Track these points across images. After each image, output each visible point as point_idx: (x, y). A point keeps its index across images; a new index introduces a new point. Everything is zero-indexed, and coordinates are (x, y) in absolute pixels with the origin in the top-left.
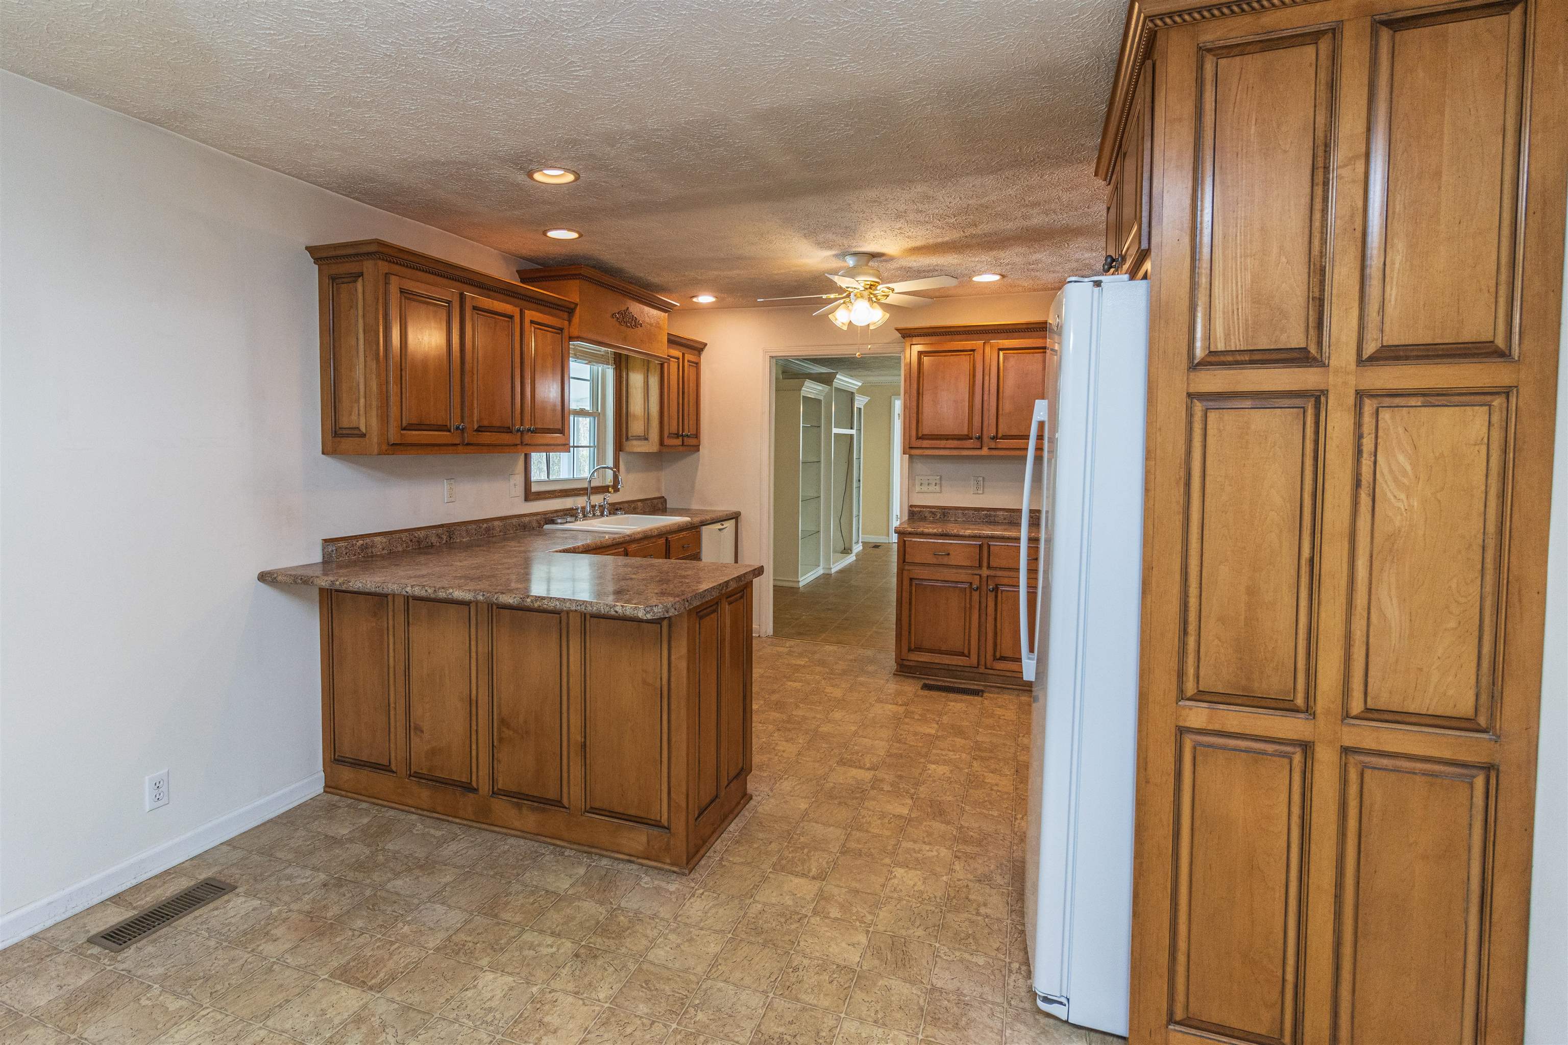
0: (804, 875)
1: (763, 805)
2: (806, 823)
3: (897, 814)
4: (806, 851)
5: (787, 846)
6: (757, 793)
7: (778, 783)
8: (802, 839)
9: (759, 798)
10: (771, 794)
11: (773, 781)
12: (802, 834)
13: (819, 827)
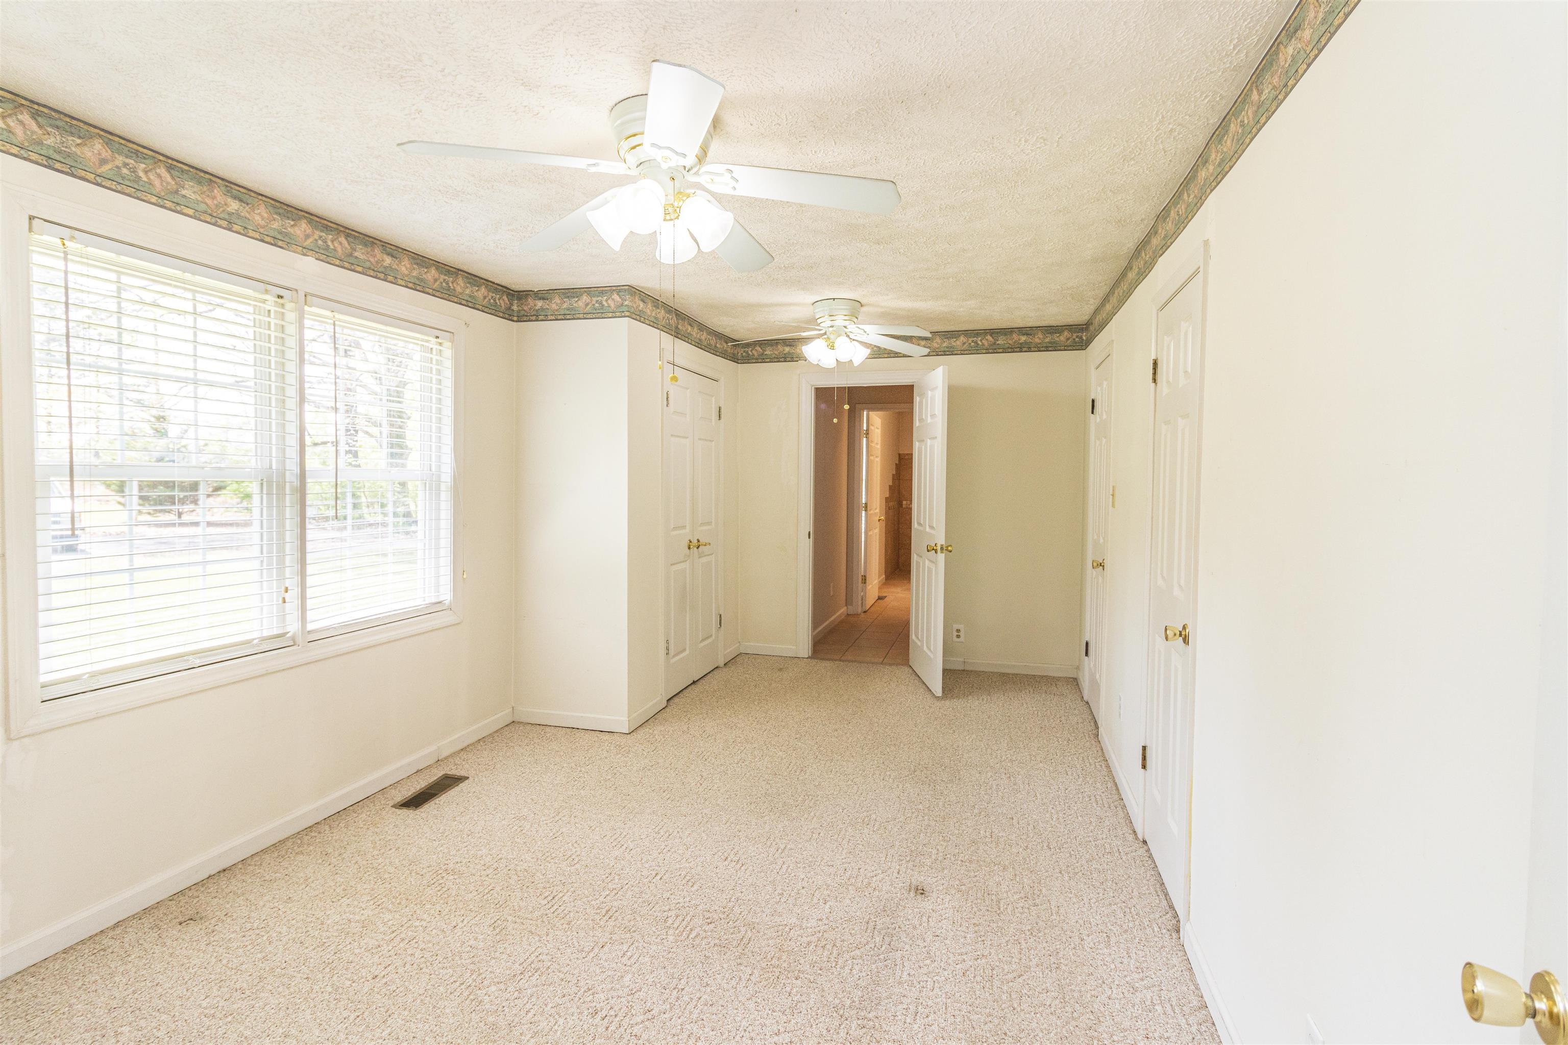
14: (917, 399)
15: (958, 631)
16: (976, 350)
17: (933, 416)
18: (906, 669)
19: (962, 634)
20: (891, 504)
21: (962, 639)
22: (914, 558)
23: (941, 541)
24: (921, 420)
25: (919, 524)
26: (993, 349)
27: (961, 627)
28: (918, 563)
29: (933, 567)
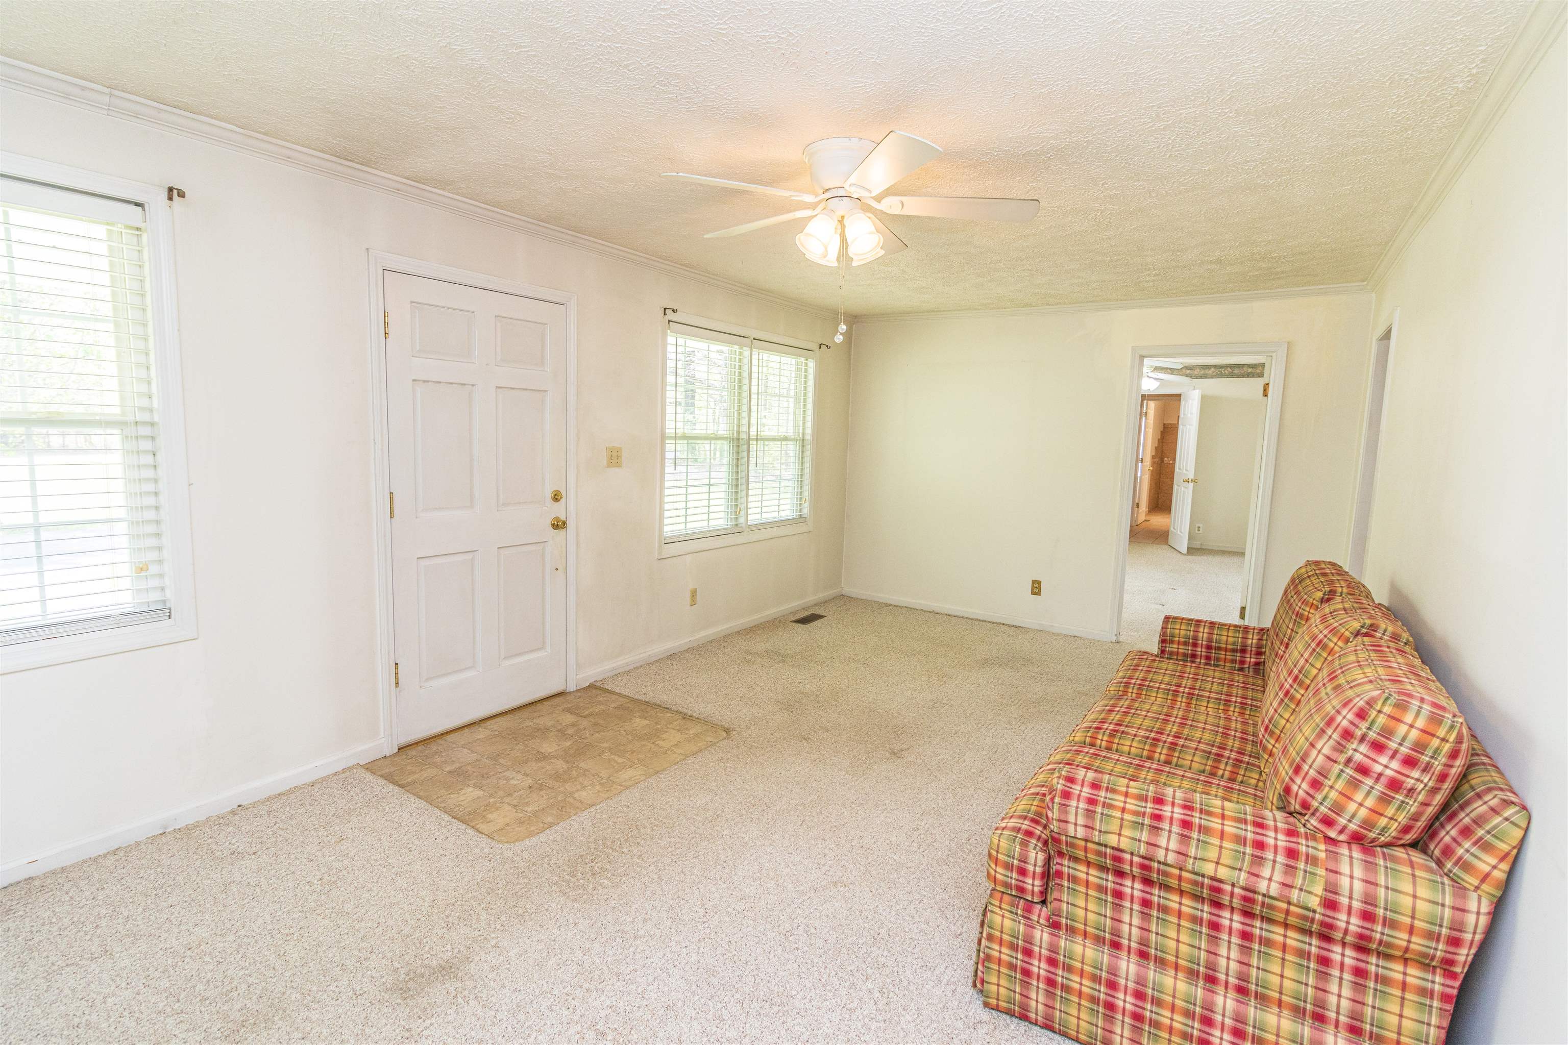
14: (1183, 403)
15: (1199, 527)
16: (1221, 376)
17: (1191, 414)
18: (1167, 547)
19: (1201, 529)
20: (1156, 460)
21: (1201, 532)
22: (1175, 487)
23: (1191, 477)
24: (1184, 414)
25: (1180, 469)
26: (1231, 375)
27: (1201, 525)
28: (1177, 490)
29: (1186, 490)
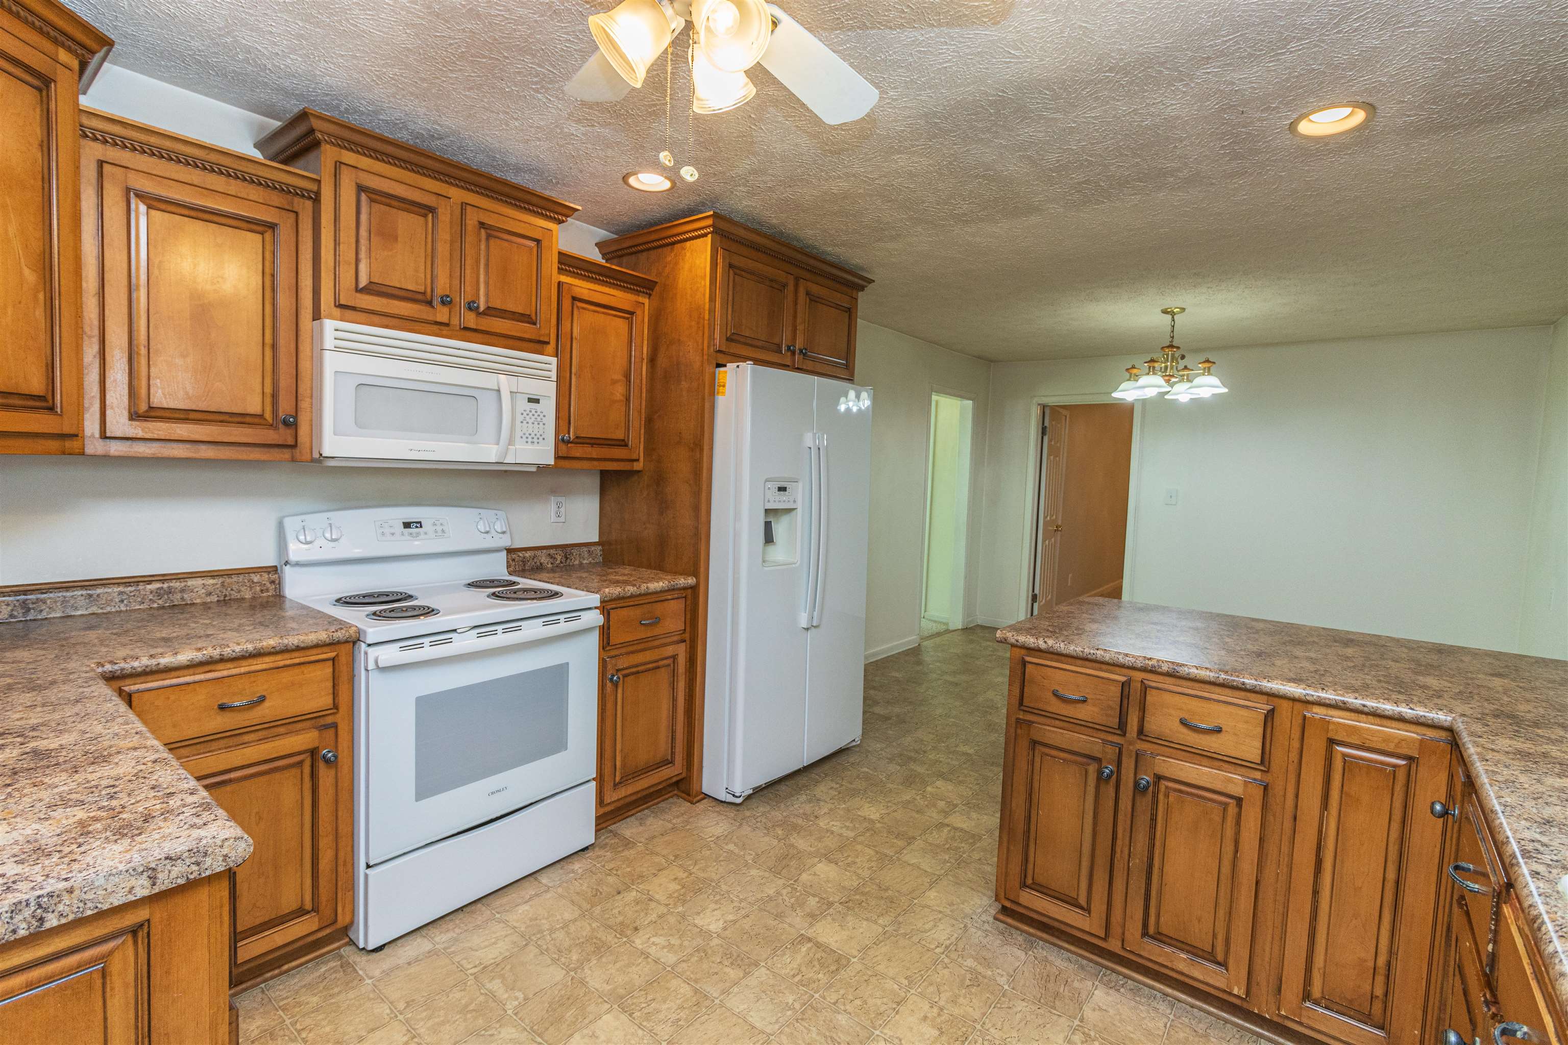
0: (956, 829)
1: (980, 906)
2: (937, 873)
3: (833, 865)
4: (947, 846)
5: (964, 853)
6: (986, 926)
7: (953, 939)
8: (947, 857)
9: (984, 918)
10: (968, 921)
11: (961, 945)
12: (945, 862)
13: (925, 866)
